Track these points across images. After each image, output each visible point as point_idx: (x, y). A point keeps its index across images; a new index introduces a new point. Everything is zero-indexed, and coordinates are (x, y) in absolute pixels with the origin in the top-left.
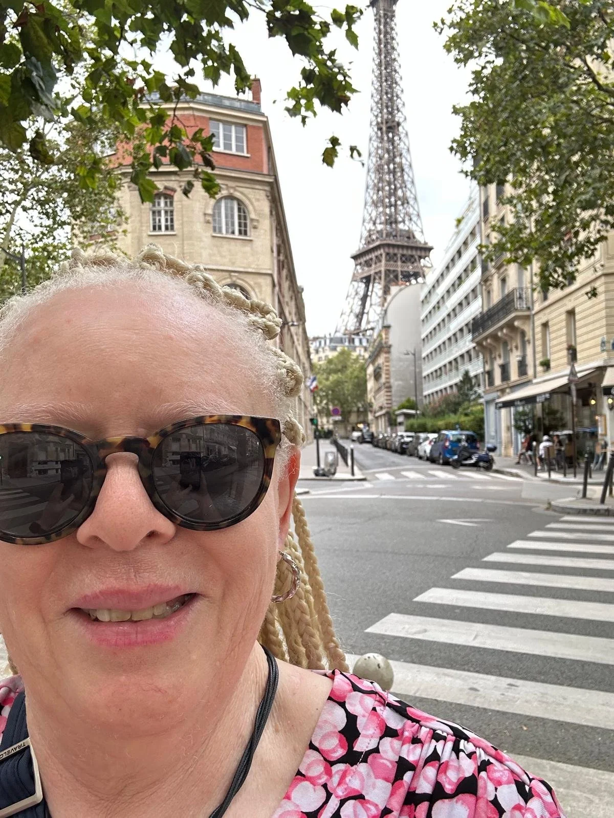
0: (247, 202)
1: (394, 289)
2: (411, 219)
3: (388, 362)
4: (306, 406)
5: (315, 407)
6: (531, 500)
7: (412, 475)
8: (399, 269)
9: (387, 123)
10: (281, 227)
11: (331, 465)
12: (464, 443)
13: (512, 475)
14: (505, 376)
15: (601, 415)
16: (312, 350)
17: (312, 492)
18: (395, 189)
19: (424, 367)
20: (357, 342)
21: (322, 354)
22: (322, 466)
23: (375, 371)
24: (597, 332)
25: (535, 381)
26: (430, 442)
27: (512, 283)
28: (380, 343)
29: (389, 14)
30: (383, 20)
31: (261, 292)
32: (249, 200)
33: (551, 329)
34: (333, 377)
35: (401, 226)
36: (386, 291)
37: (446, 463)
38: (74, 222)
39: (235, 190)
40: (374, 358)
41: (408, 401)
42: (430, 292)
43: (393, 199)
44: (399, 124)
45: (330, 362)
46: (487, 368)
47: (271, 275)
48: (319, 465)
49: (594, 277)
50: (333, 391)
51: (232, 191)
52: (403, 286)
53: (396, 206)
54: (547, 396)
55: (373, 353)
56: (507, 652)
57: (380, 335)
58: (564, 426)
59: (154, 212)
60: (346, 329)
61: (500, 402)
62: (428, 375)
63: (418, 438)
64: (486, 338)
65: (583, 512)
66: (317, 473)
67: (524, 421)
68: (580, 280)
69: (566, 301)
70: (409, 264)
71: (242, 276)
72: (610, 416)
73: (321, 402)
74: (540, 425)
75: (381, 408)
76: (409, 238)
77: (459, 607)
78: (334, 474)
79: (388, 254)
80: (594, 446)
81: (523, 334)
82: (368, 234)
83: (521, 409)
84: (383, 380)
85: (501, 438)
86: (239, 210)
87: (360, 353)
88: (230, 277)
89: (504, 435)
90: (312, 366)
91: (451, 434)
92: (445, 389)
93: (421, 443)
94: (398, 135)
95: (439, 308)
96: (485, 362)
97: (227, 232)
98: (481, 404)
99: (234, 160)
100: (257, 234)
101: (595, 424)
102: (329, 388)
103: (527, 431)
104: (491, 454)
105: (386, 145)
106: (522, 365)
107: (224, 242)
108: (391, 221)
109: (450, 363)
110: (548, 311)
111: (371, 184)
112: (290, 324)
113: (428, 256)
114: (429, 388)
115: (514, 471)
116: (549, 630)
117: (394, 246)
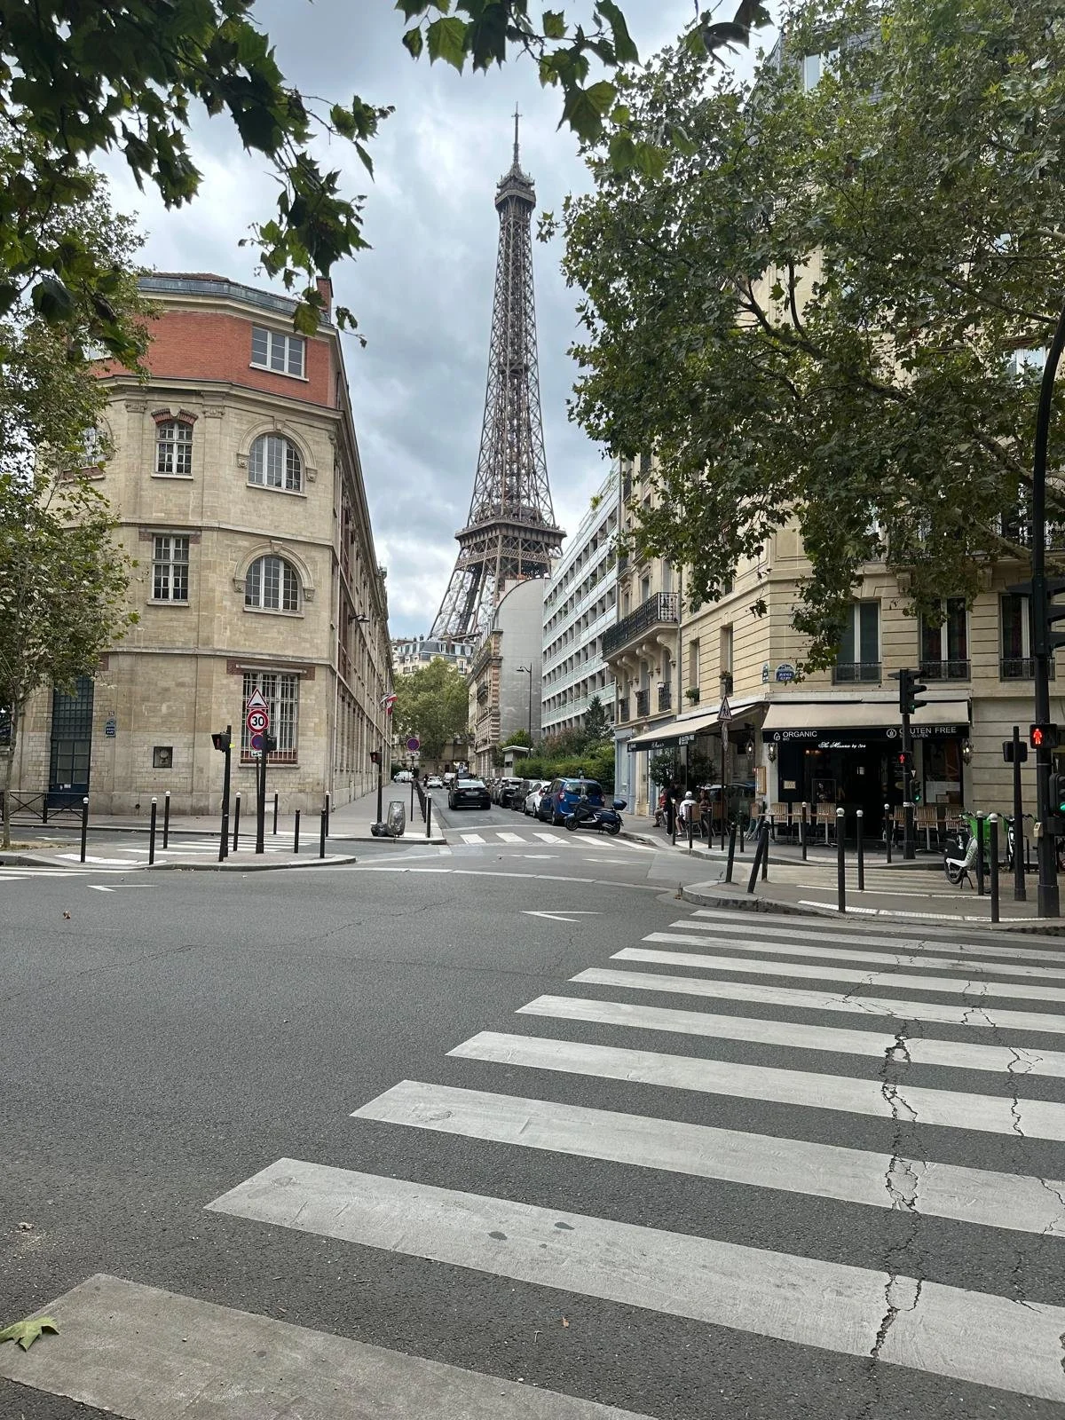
0: (301, 444)
1: (509, 584)
2: (537, 495)
3: (497, 680)
4: (379, 733)
5: (396, 737)
6: (658, 882)
7: (510, 838)
8: (520, 558)
9: (511, 364)
10: (351, 483)
11: (396, 820)
12: (583, 796)
13: (643, 842)
14: (643, 708)
15: (759, 767)
16: (395, 658)
17: (360, 861)
18: (519, 453)
19: (544, 690)
20: (458, 651)
21: (409, 664)
22: (384, 821)
23: (478, 691)
24: (759, 658)
25: (679, 718)
26: (542, 792)
27: (656, 586)
28: (488, 654)
29: (521, 223)
30: (512, 230)
31: (314, 571)
32: (305, 442)
33: (703, 649)
34: (423, 696)
35: (525, 502)
36: (501, 586)
37: (560, 822)
38: (30, 446)
39: (285, 426)
40: (478, 673)
41: (521, 733)
42: (555, 590)
43: (515, 466)
44: (527, 368)
45: (419, 674)
46: (621, 696)
47: (331, 548)
48: (379, 819)
49: (759, 584)
50: (421, 715)
51: (279, 427)
52: (521, 581)
53: (518, 475)
54: (692, 738)
55: (478, 666)
56: (570, 1156)
57: (487, 644)
58: (713, 780)
59: (162, 445)
60: (445, 633)
61: (633, 743)
62: (549, 700)
63: (527, 786)
64: (621, 656)
65: (724, 904)
66: (375, 832)
67: (663, 770)
68: (739, 588)
69: (721, 614)
70: (533, 553)
71: (289, 546)
72: (771, 767)
73: (405, 729)
74: (683, 777)
75: (485, 741)
76: (534, 518)
77: (513, 1067)
78: (401, 833)
79: (505, 537)
80: (750, 809)
81: (667, 653)
82: (480, 508)
83: (660, 753)
84: (489, 704)
85: (634, 790)
86: (289, 455)
87: (461, 665)
88: (271, 545)
89: (639, 787)
90: (393, 678)
91: (569, 784)
92: (570, 720)
93: (530, 793)
94: (526, 382)
95: (566, 612)
96: (619, 688)
97: (270, 482)
98: (613, 743)
99: (285, 383)
100: (313, 489)
101: (752, 777)
102: (417, 711)
103: (666, 783)
104: (619, 812)
105: (509, 394)
106: (665, 694)
107: (265, 497)
108: (511, 495)
109: (577, 685)
110: (700, 625)
111: (487, 444)
112: (360, 618)
113: (559, 546)
114: (549, 719)
115: (646, 836)
116: (641, 1114)
117: (514, 527)
